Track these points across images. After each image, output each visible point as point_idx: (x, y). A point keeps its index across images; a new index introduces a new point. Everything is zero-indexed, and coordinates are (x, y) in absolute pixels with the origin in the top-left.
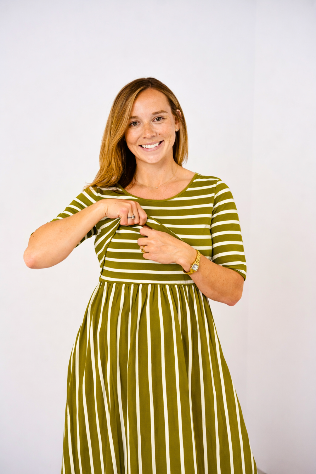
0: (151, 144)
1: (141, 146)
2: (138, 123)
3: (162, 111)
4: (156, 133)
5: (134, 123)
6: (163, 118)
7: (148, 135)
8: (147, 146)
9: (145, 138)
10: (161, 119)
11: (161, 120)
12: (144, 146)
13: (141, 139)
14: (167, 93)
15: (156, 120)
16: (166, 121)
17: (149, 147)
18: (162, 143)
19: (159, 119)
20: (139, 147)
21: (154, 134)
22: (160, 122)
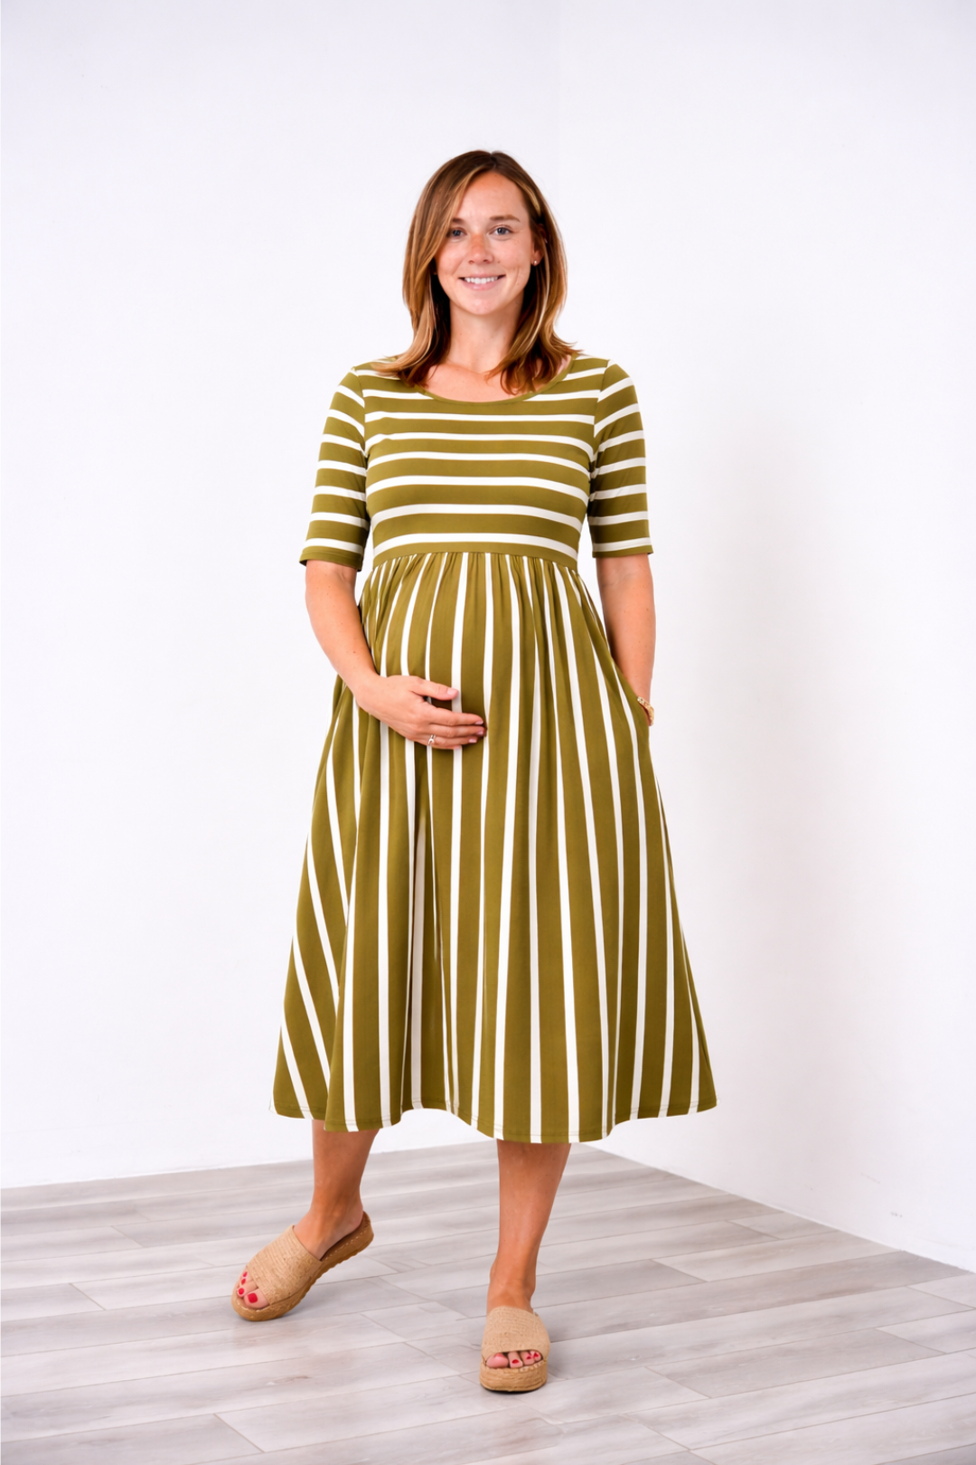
0: (481, 277)
1: (463, 279)
2: (462, 234)
3: (510, 218)
4: (493, 258)
5: (456, 232)
6: (511, 232)
7: (477, 256)
8: (473, 280)
9: (471, 262)
10: (507, 232)
11: (507, 235)
12: (468, 280)
13: (465, 264)
14: (525, 187)
15: (496, 232)
16: (515, 237)
17: (477, 281)
18: (503, 280)
19: (502, 231)
20: (460, 282)
21: (490, 258)
22: (503, 237)
